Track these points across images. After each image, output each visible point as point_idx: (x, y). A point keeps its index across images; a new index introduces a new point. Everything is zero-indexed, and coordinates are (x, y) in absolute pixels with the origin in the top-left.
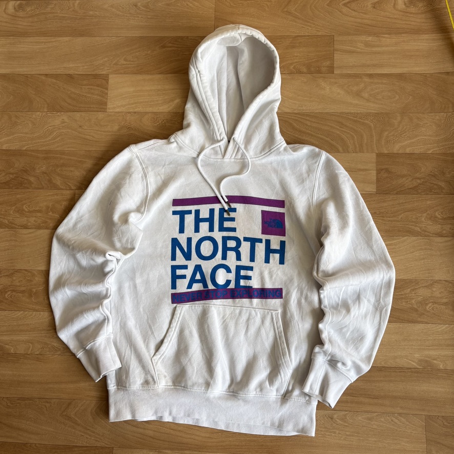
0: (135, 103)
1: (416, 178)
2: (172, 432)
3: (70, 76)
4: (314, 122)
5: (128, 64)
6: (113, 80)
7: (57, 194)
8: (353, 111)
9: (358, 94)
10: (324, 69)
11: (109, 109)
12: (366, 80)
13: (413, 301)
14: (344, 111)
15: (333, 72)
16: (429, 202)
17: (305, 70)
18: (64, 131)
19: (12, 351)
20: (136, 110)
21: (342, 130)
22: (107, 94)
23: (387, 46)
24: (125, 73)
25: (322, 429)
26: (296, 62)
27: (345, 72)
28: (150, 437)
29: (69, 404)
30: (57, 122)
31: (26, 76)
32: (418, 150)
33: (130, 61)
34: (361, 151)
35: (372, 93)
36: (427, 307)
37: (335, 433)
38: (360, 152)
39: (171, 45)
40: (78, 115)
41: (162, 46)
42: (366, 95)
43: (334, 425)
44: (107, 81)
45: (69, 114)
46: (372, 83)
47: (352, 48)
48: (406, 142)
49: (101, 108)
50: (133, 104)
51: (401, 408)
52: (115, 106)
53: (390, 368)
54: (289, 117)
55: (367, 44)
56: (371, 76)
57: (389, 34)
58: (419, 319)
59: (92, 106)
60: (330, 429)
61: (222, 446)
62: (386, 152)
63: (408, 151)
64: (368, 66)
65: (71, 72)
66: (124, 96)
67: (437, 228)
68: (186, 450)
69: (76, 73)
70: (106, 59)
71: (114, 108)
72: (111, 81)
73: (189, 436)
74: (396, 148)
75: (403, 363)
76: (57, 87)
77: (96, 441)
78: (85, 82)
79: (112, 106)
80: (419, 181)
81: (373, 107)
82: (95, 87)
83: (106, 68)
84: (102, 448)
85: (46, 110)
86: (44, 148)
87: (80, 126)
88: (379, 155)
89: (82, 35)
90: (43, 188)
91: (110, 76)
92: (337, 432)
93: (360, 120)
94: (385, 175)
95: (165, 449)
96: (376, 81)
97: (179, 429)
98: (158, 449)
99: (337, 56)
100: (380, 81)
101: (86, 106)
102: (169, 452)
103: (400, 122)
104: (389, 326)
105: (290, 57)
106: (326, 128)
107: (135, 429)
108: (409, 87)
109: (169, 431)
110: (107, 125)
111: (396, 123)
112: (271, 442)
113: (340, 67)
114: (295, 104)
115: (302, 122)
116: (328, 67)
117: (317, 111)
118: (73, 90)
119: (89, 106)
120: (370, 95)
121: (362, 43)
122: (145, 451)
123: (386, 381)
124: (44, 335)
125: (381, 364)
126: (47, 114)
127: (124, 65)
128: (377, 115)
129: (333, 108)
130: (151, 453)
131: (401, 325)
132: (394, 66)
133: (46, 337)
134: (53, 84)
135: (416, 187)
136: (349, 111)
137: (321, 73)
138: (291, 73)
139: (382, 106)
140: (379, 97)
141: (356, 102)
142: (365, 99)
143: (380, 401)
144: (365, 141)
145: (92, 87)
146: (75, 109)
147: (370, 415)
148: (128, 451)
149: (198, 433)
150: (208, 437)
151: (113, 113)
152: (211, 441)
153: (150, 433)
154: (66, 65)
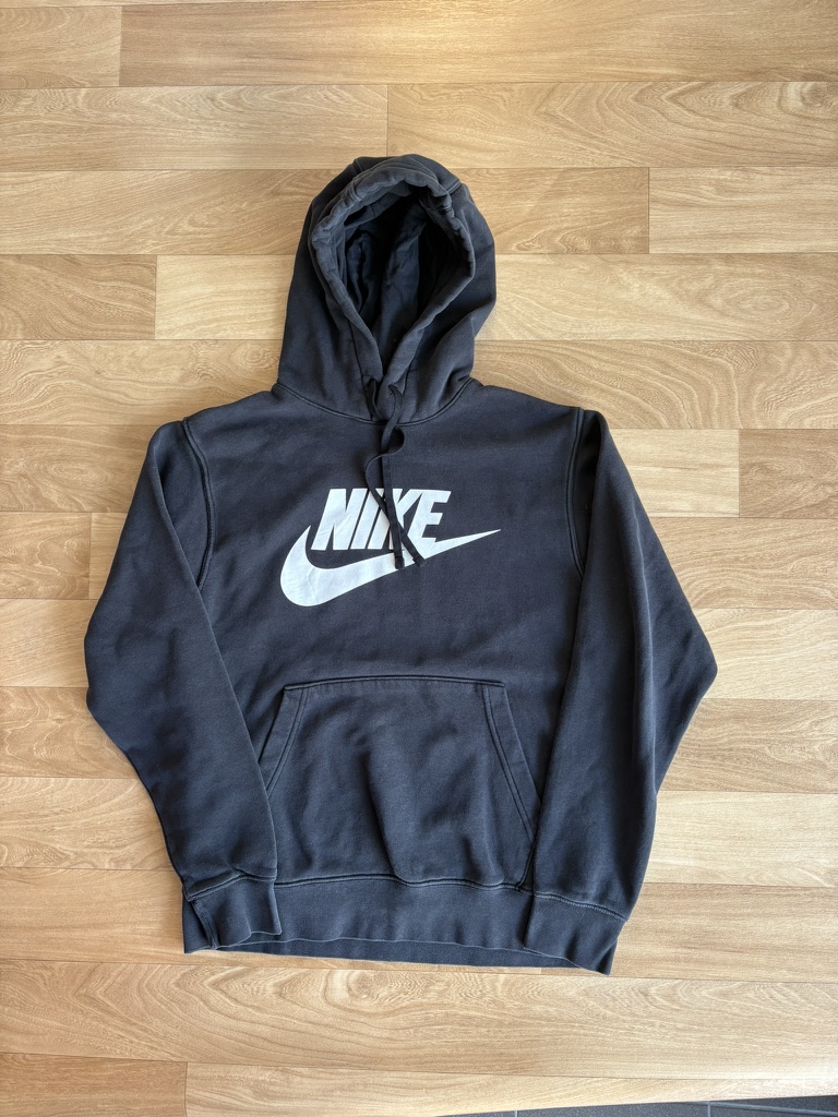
0: (217, 320)
1: (824, 484)
2: (310, 1028)
3: (71, 260)
4: (606, 362)
5: (199, 233)
6: (167, 267)
7: (51, 523)
8: (689, 338)
9: (701, 300)
10: (626, 244)
11: (160, 332)
12: (719, 267)
13: (816, 747)
14: (670, 337)
15: (646, 251)
17: (585, 245)
18: (63, 382)
20: (219, 336)
21: (667, 380)
22: (154, 299)
23: (764, 192)
24: (192, 252)
25: (625, 1018)
26: (567, 228)
27: (672, 249)
28: (265, 1039)
29: (92, 972)
30: (46, 363)
33: (202, 225)
34: (708, 425)
35: (731, 297)
37: (653, 1025)
38: (706, 427)
39: (291, 189)
40: (90, 346)
41: (272, 192)
42: (718, 302)
43: (652, 1008)
44: (154, 271)
45: (72, 344)
46: (731, 274)
47: (688, 197)
48: (805, 406)
49: (142, 332)
50: (210, 322)
52: (173, 326)
53: (768, 887)
54: (552, 350)
55: (721, 188)
56: (728, 258)
57: (769, 165)
58: (829, 785)
59: (121, 327)
60: (642, 1017)
61: (415, 1057)
62: (760, 427)
63: (807, 424)
64: (724, 236)
65: (74, 250)
66: (191, 304)
68: (341, 1066)
69: (85, 252)
70: (150, 221)
71: (171, 331)
72: (162, 271)
73: (346, 1037)
74: (782, 419)
75: (794, 876)
76: (42, 284)
77: (152, 1048)
78: (104, 273)
79: (166, 327)
80: (830, 490)
81: (732, 329)
82: (128, 285)
83: (150, 242)
84: (164, 1063)
85: (20, 336)
86: (19, 421)
87: (98, 373)
88: (746, 434)
89: (94, 167)
90: (20, 509)
91: (161, 260)
92: (658, 1022)
93: (706, 357)
94: (759, 477)
95: (297, 1064)
96: (740, 269)
97: (326, 1021)
98: (281, 1066)
99: (655, 215)
100: (749, 271)
101: (109, 326)
102: (305, 1070)
103: (791, 362)
104: (766, 799)
105: (555, 217)
106: (633, 374)
107: (232, 1022)
108: (812, 283)
109: (304, 1026)
110: (156, 370)
111: (782, 362)
112: (521, 1048)
113: (662, 240)
114: (565, 321)
115: (579, 362)
116: (636, 239)
117: (613, 337)
118: (78, 290)
119: (114, 327)
120: (728, 302)
121: (710, 184)
122: (254, 1070)
123: (759, 916)
124: (34, 826)
125: (748, 880)
126: (23, 344)
127: (190, 234)
128: (740, 345)
129: (645, 331)
130: (268, 1074)
131: (791, 798)
132: (780, 237)
133: (37, 830)
134: (34, 278)
135: (824, 502)
136: (681, 337)
137: (621, 253)
138: (556, 253)
139: (753, 326)
140: (747, 305)
141: (696, 317)
142: (715, 310)
143: (745, 957)
144: (717, 402)
145: (120, 284)
146: (85, 332)
147: (724, 987)
148: (219, 1070)
149: (365, 1030)
150: (388, 1038)
151: (168, 343)
152: (393, 1046)
153: (265, 1031)
154: (61, 234)
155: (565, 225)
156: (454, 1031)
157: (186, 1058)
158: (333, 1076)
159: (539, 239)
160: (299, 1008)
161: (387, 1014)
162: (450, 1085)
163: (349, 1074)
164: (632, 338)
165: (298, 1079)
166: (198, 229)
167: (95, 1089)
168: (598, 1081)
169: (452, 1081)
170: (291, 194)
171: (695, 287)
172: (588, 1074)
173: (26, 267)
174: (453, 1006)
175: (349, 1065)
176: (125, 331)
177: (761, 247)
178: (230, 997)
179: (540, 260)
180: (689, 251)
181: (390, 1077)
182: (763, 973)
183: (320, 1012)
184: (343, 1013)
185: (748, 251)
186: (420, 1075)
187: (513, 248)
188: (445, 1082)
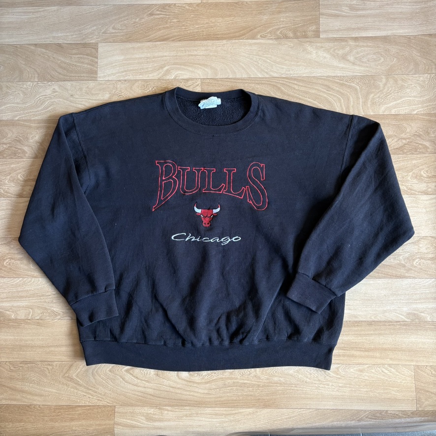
0: (125, 71)
1: (401, 139)
2: (171, 389)
3: (59, 45)
4: (302, 86)
5: (117, 33)
6: (102, 48)
8: (339, 75)
9: (344, 58)
10: (310, 34)
11: (100, 77)
12: (352, 43)
13: (401, 257)
14: (330, 75)
15: (319, 37)
16: (414, 162)
17: (291, 35)
18: (56, 100)
19: (13, 317)
20: (126, 78)
21: (329, 94)
22: (97, 62)
23: (371, 9)
24: (114, 42)
25: (315, 382)
26: (283, 27)
27: (331, 36)
28: (151, 395)
30: (48, 92)
31: (15, 47)
32: (404, 110)
33: (119, 29)
35: (357, 56)
36: (415, 263)
37: (328, 385)
39: (158, 12)
40: (68, 84)
41: (150, 14)
42: (351, 58)
43: (328, 377)
44: (97, 50)
45: (60, 83)
46: (357, 46)
47: (337, 12)
48: (392, 104)
49: (92, 77)
50: (122, 72)
51: (391, 359)
52: (105, 74)
53: (380, 322)
54: (277, 81)
55: (352, 8)
56: (356, 39)
58: (407, 275)
59: (82, 75)
60: (324, 382)
61: (219, 401)
62: (372, 114)
63: (393, 112)
64: (354, 29)
65: (60, 41)
66: (114, 64)
67: (423, 186)
68: (186, 406)
69: (66, 42)
70: (95, 28)
71: (105, 76)
72: (100, 50)
73: (188, 393)
74: (382, 110)
75: (392, 316)
76: (46, 56)
77: (99, 400)
78: (74, 51)
79: (102, 75)
80: (404, 141)
81: (359, 70)
82: (85, 56)
83: (95, 37)
84: (105, 406)
85: (36, 80)
86: (36, 118)
87: (72, 96)
89: (70, 4)
91: (100, 45)
92: (331, 384)
93: (346, 83)
95: (166, 405)
96: (361, 44)
97: (178, 386)
98: (158, 406)
99: (322, 20)
100: (365, 44)
101: (77, 75)
102: (169, 408)
103: (385, 84)
104: (379, 282)
105: (277, 22)
106: (314, 91)
107: (136, 388)
108: (394, 49)
109: (168, 389)
110: (98, 94)
111: (381, 85)
112: (268, 396)
113: (325, 31)
114: (283, 68)
115: (289, 86)
116: (314, 31)
117: (304, 75)
118: (63, 59)
119: (79, 75)
120: (356, 58)
121: (347, 6)
122: (146, 408)
123: (376, 334)
124: (44, 300)
125: (371, 318)
126: (38, 84)
127: (113, 33)
128: (362, 77)
129: (319, 72)
130: (152, 410)
131: (390, 281)
132: (379, 29)
133: (45, 302)
134: (43, 54)
135: (401, 147)
136: (335, 75)
137: (307, 38)
138: (278, 38)
139: (367, 69)
140: (365, 60)
141: (342, 65)
142: (350, 62)
143: (370, 354)
144: (352, 103)
145: (81, 56)
146: (66, 78)
147: (361, 367)
148: (130, 409)
149: (196, 390)
150: (207, 393)
151: (103, 82)
152: (210, 397)
153: (151, 391)
154: (54, 34)
155: (282, 26)
156: (237, 390)
157: (115, 404)
158: (182, 411)
159: (270, 32)
160: (166, 381)
161: (206, 383)
162: (236, 413)
163: (190, 409)
164: (313, 75)
165: (166, 412)
166: (116, 31)
167: (72, 420)
168: (303, 411)
169: (237, 412)
170: (158, 15)
171: (341, 52)
172: (299, 407)
173: (39, 49)
174: (237, 379)
175: (189, 405)
176: (84, 77)
177: (370, 34)
178: (134, 377)
179: (271, 42)
180: (338, 36)
181: (208, 410)
182: (379, 361)
183: (175, 382)
184: (186, 383)
185: (364, 36)
186: (222, 409)
187: (259, 37)
188: (234, 412)
